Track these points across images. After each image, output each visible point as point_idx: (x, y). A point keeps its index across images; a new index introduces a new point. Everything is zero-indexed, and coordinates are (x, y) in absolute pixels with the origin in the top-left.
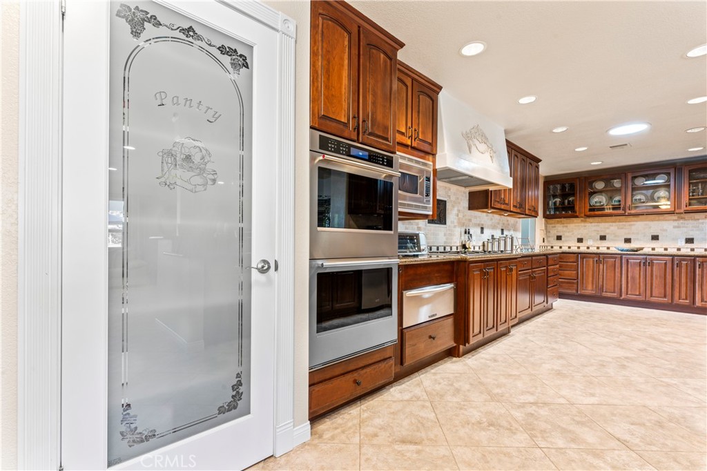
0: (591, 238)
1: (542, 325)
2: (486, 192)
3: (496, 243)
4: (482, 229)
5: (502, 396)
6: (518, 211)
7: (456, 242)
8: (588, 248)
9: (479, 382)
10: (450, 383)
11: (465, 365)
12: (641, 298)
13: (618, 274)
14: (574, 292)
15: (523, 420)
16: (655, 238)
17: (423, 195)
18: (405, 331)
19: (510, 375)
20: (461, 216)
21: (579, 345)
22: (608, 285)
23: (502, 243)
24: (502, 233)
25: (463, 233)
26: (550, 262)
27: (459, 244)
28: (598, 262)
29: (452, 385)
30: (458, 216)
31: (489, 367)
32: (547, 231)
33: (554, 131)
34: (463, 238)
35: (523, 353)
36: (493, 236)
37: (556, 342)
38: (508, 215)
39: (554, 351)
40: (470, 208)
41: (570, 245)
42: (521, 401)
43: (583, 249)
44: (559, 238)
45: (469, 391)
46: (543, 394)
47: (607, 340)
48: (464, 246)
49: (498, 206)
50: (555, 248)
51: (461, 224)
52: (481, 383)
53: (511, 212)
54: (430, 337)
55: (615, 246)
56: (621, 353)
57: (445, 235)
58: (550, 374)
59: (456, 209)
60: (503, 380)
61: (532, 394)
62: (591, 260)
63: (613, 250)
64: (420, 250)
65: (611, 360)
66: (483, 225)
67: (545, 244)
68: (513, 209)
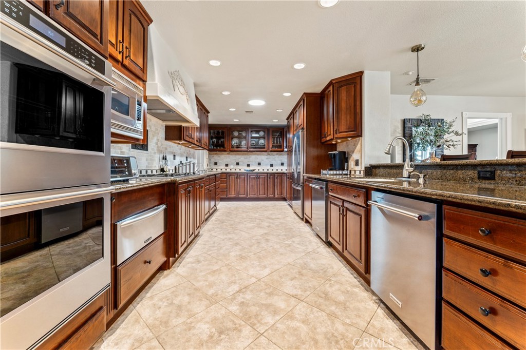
0: (232, 164)
1: (217, 223)
2: (180, 127)
3: (184, 167)
4: (174, 156)
5: (217, 295)
6: (198, 144)
7: (156, 166)
8: (231, 170)
9: (195, 289)
10: (170, 302)
11: (176, 275)
12: (255, 196)
13: (246, 184)
14: (225, 196)
15: (240, 313)
16: (259, 164)
17: (135, 119)
18: (119, 268)
19: (214, 271)
20: (159, 144)
21: (242, 232)
22: (242, 191)
23: (188, 167)
24: (187, 160)
25: (161, 159)
26: (217, 179)
27: (158, 168)
28: (237, 178)
29: (172, 304)
30: (157, 144)
31: (196, 269)
32: (209, 159)
33: (223, 93)
34: (161, 163)
35: (214, 248)
36: (181, 161)
37: (229, 233)
38: (192, 147)
39: (231, 241)
40: (166, 139)
41: (221, 168)
42: (231, 293)
43: (228, 171)
44: (216, 164)
45: (189, 303)
46: (241, 279)
47: (252, 225)
48: (162, 170)
49: (187, 139)
50: (214, 170)
51: (160, 151)
52: (196, 289)
53: (195, 144)
54: (146, 262)
55: (243, 169)
56: (262, 231)
57: (147, 160)
58: (237, 259)
59: (155, 138)
60: (211, 279)
61: (235, 283)
62: (234, 177)
63: (243, 171)
64: (130, 174)
65: (260, 237)
66: (175, 153)
67: (209, 167)
68: (195, 142)
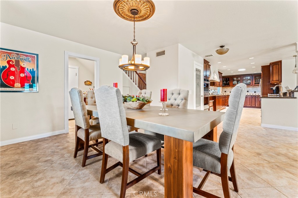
16: (248, 91)
26: (226, 97)
32: (222, 90)
41: (228, 93)
44: (225, 92)
67: (222, 93)
68: (218, 86)
